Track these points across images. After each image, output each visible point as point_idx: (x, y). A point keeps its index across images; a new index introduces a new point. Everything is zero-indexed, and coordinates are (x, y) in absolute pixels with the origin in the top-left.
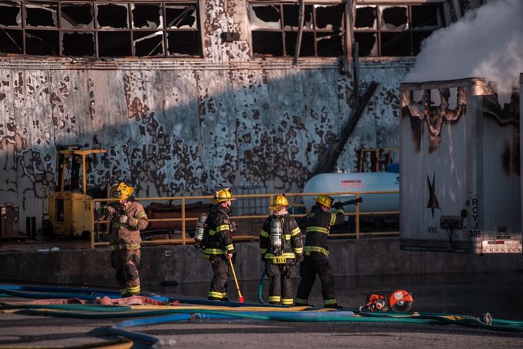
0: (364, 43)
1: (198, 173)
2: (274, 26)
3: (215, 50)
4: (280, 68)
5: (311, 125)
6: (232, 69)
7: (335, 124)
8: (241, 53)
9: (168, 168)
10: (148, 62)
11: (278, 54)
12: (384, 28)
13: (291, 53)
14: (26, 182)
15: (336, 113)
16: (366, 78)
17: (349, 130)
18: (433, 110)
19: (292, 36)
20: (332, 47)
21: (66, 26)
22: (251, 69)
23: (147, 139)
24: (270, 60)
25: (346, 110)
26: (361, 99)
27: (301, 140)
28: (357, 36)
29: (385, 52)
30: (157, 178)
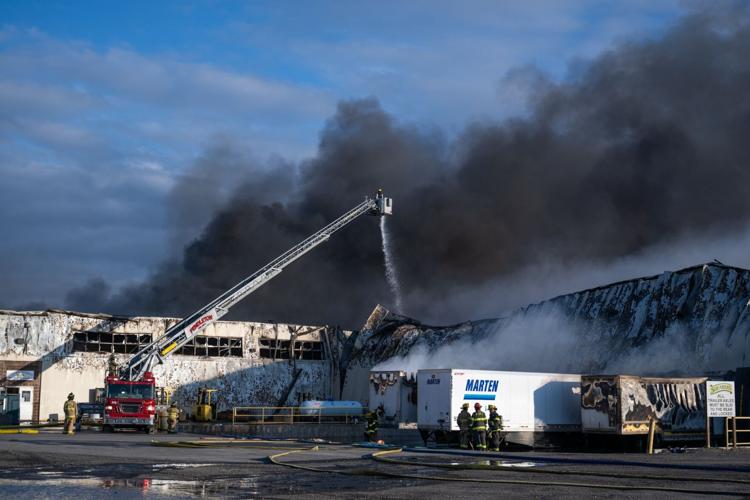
0: (298, 353)
1: (240, 399)
2: (267, 347)
3: (247, 354)
4: (268, 361)
5: (279, 383)
6: (253, 362)
7: (287, 382)
8: (256, 356)
9: (230, 397)
10: (224, 358)
11: (268, 357)
12: (305, 350)
13: (273, 357)
14: (182, 401)
15: (288, 379)
16: (298, 367)
17: (292, 385)
18: (383, 381)
19: (273, 351)
20: (286, 355)
21: (197, 345)
22: (259, 362)
23: (223, 386)
24: (266, 359)
25: (291, 378)
26: (297, 374)
27: (276, 389)
28: (295, 352)
29: (304, 358)
30: (226, 401)
